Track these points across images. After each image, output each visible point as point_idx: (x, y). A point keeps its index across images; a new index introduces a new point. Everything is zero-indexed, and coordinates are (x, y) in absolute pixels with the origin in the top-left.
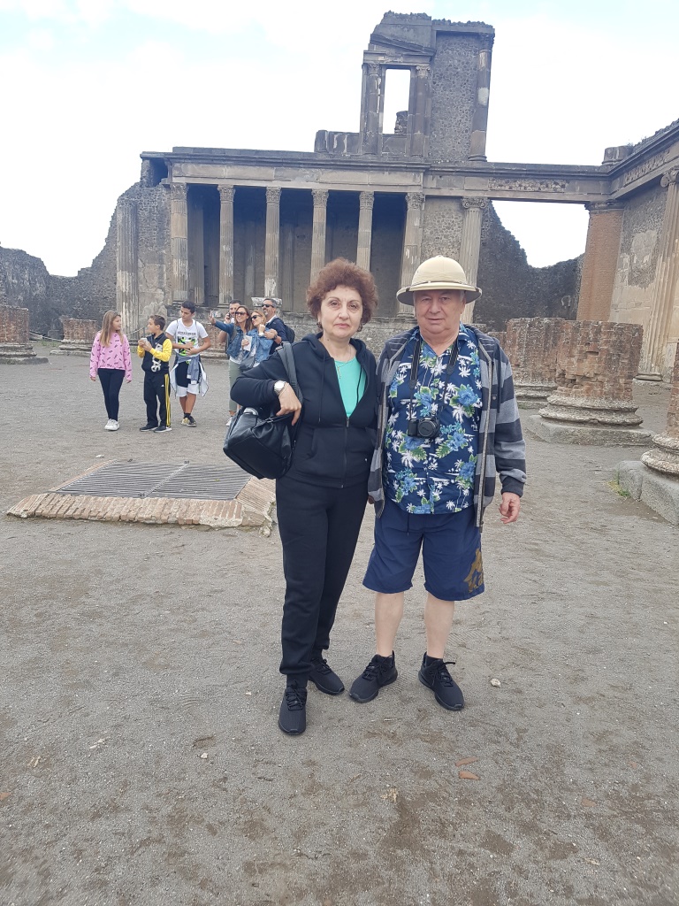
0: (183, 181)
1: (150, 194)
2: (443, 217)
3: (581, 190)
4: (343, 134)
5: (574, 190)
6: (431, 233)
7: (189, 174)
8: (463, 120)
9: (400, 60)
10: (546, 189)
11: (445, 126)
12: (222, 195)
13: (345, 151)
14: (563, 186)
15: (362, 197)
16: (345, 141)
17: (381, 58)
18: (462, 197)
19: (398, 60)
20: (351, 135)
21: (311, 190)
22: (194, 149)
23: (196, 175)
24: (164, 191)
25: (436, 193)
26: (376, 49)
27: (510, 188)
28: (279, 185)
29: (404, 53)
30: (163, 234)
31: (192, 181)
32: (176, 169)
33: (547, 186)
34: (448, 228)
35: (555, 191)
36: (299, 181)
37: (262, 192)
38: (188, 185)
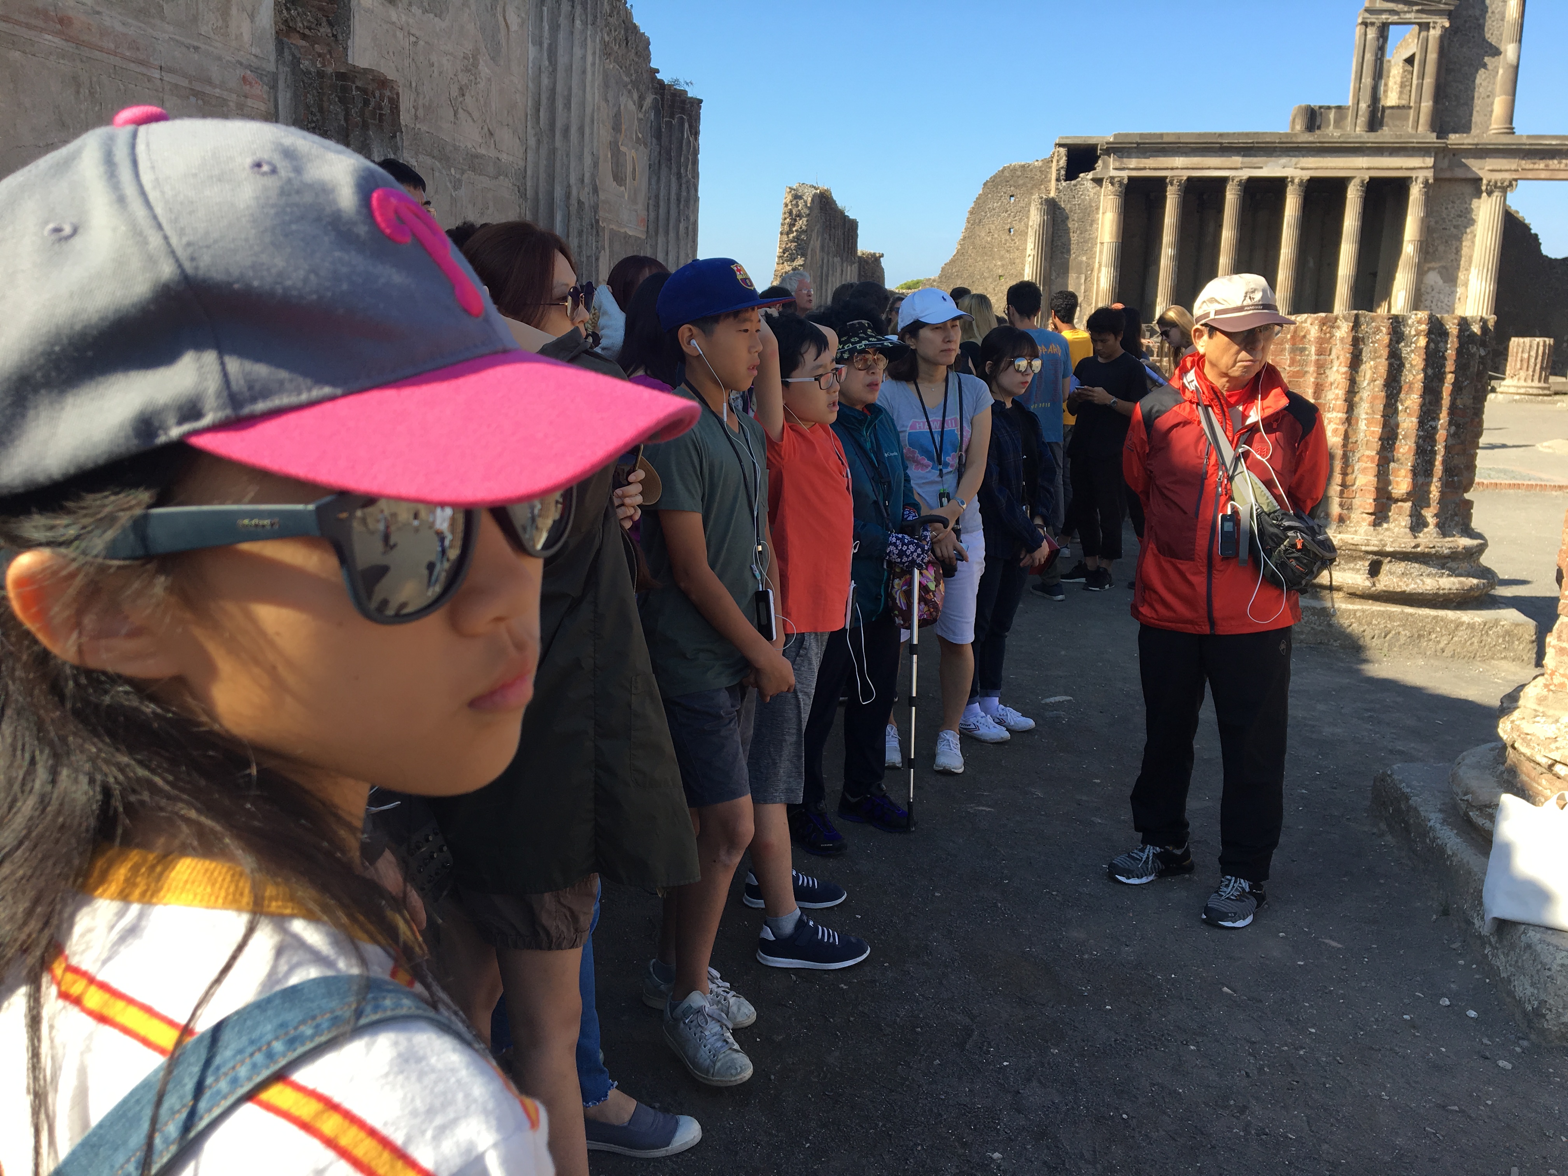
0: (1124, 174)
1: (1071, 190)
2: (1453, 202)
4: (1329, 108)
6: (1436, 222)
7: (1133, 164)
8: (1485, 84)
9: (1412, 15)
11: (1461, 90)
12: (1170, 188)
13: (1331, 127)
15: (1351, 184)
16: (1332, 117)
17: (1387, 14)
18: (1482, 179)
19: (1408, 16)
20: (1339, 108)
21: (1287, 178)
22: (1141, 135)
23: (1141, 166)
24: (1089, 185)
25: (1448, 175)
27: (1547, 166)
28: (1245, 174)
29: (1416, 8)
30: (1084, 237)
31: (1134, 174)
32: (1105, 160)
34: (1460, 216)
36: (1271, 168)
37: (1221, 183)
38: (1130, 179)
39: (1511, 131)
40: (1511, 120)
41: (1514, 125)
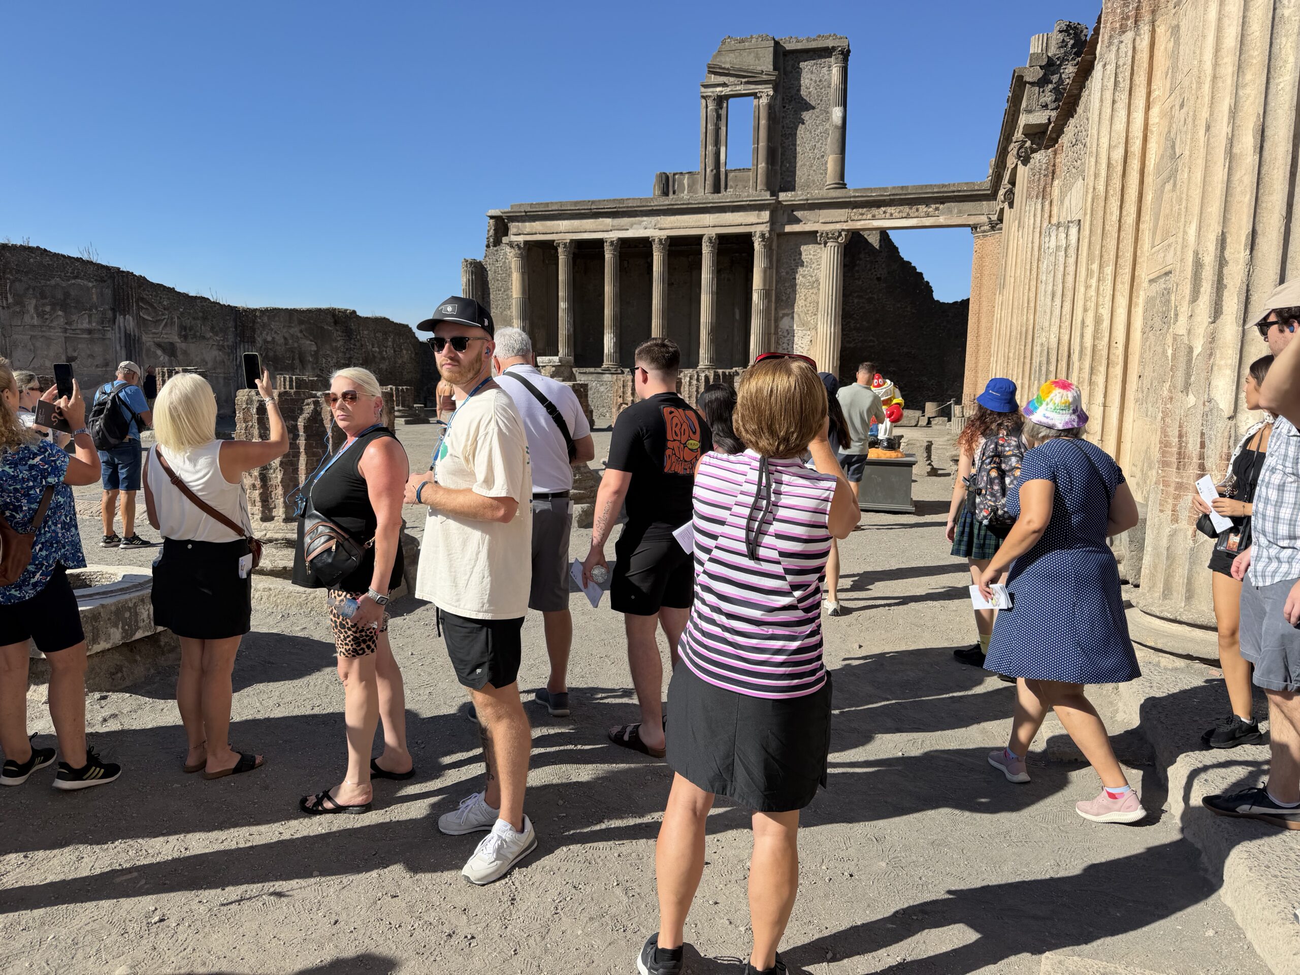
0: (521, 239)
1: (494, 254)
2: (800, 254)
3: (960, 212)
4: (682, 174)
5: (950, 211)
6: (787, 273)
7: (527, 230)
8: (818, 145)
9: (741, 89)
10: (916, 214)
11: (799, 153)
12: (560, 250)
13: (686, 192)
14: (937, 209)
15: (705, 239)
16: (686, 182)
17: (719, 89)
18: (817, 232)
19: (738, 88)
20: (690, 173)
21: (649, 237)
22: (531, 204)
23: (534, 231)
24: (508, 249)
25: (787, 229)
26: (714, 79)
27: (874, 216)
28: (615, 235)
29: (744, 80)
30: (507, 295)
31: (529, 238)
32: (513, 227)
33: (917, 210)
35: (928, 215)
36: (637, 229)
37: (599, 243)
38: (526, 242)
39: (843, 186)
40: (842, 176)
41: (846, 181)
